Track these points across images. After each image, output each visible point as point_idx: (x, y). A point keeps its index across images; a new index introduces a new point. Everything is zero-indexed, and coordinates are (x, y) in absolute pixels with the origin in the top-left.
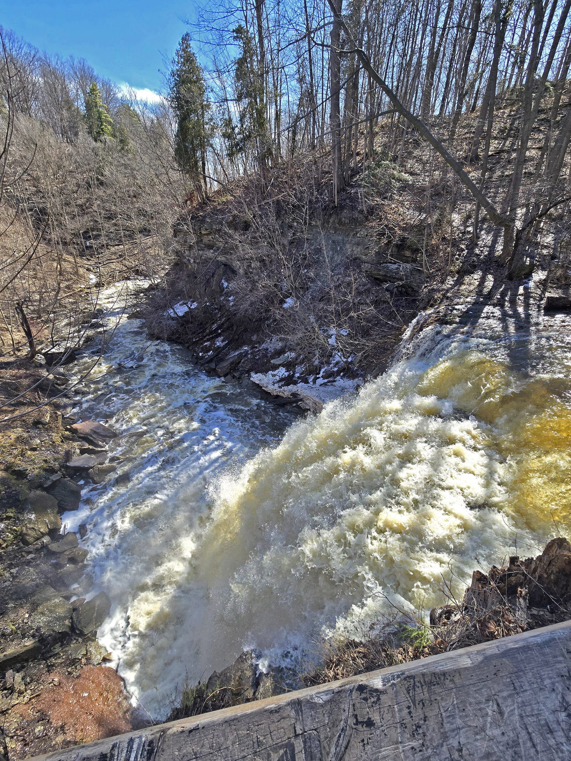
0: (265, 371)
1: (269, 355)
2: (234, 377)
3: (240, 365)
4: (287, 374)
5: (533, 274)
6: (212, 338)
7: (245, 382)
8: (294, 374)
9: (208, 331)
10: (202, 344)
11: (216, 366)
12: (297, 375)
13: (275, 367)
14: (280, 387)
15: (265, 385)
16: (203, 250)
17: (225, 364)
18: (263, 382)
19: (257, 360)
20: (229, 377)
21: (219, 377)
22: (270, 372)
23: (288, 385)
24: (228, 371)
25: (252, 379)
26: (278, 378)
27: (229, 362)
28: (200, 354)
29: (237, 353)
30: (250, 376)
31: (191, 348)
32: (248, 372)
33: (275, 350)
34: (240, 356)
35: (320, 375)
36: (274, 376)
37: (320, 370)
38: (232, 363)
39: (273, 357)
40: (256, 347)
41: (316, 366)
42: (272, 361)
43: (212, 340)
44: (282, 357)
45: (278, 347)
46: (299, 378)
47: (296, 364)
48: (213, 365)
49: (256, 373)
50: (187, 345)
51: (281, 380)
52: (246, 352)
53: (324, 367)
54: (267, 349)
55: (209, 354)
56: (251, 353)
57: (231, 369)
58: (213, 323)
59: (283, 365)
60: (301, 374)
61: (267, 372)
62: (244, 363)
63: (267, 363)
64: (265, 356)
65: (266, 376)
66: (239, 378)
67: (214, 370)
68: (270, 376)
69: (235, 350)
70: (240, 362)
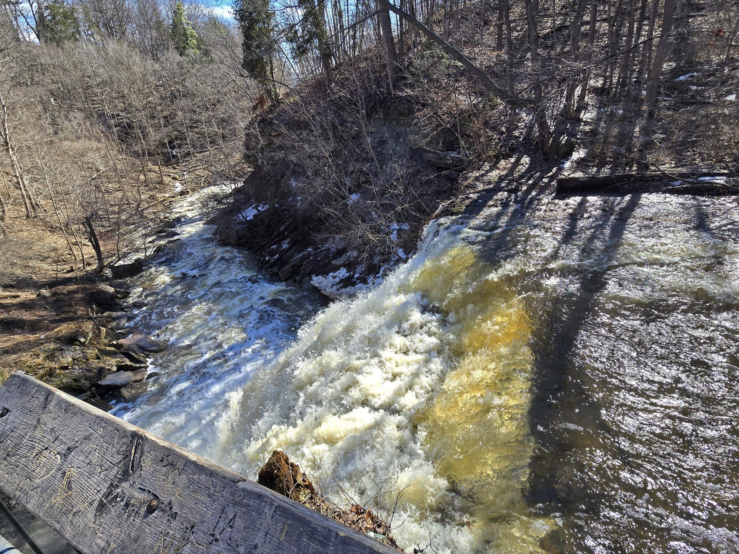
0: (325, 273)
1: (330, 256)
2: (295, 281)
3: (303, 267)
4: (347, 275)
5: (574, 153)
6: (279, 240)
7: (305, 287)
8: (354, 275)
9: (275, 234)
10: (269, 248)
11: (279, 270)
12: (357, 275)
13: (336, 268)
14: (338, 290)
15: (323, 288)
16: (275, 152)
17: (287, 267)
18: (322, 285)
19: (319, 261)
20: (290, 281)
21: (280, 281)
22: (331, 274)
23: (346, 286)
24: (290, 274)
25: (312, 282)
26: (338, 280)
27: (291, 265)
28: (267, 259)
29: (300, 255)
30: (310, 279)
31: (258, 253)
32: (309, 275)
33: (337, 250)
34: (303, 258)
35: (380, 275)
36: (334, 277)
37: (379, 270)
38: (294, 266)
39: (335, 257)
40: (319, 248)
41: (376, 264)
42: (333, 262)
43: (279, 243)
44: (343, 257)
45: (341, 247)
46: (358, 278)
47: (357, 264)
48: (276, 269)
49: (317, 276)
50: (255, 249)
51: (341, 281)
52: (310, 253)
53: (384, 266)
54: (329, 249)
55: (275, 257)
56: (314, 254)
57: (292, 273)
58: (281, 226)
59: (344, 265)
60: (361, 274)
61: (327, 274)
62: (305, 265)
63: (327, 264)
64: (326, 256)
65: (326, 278)
66: (300, 282)
67: (277, 275)
68: (331, 278)
69: (299, 252)
70: (302, 265)
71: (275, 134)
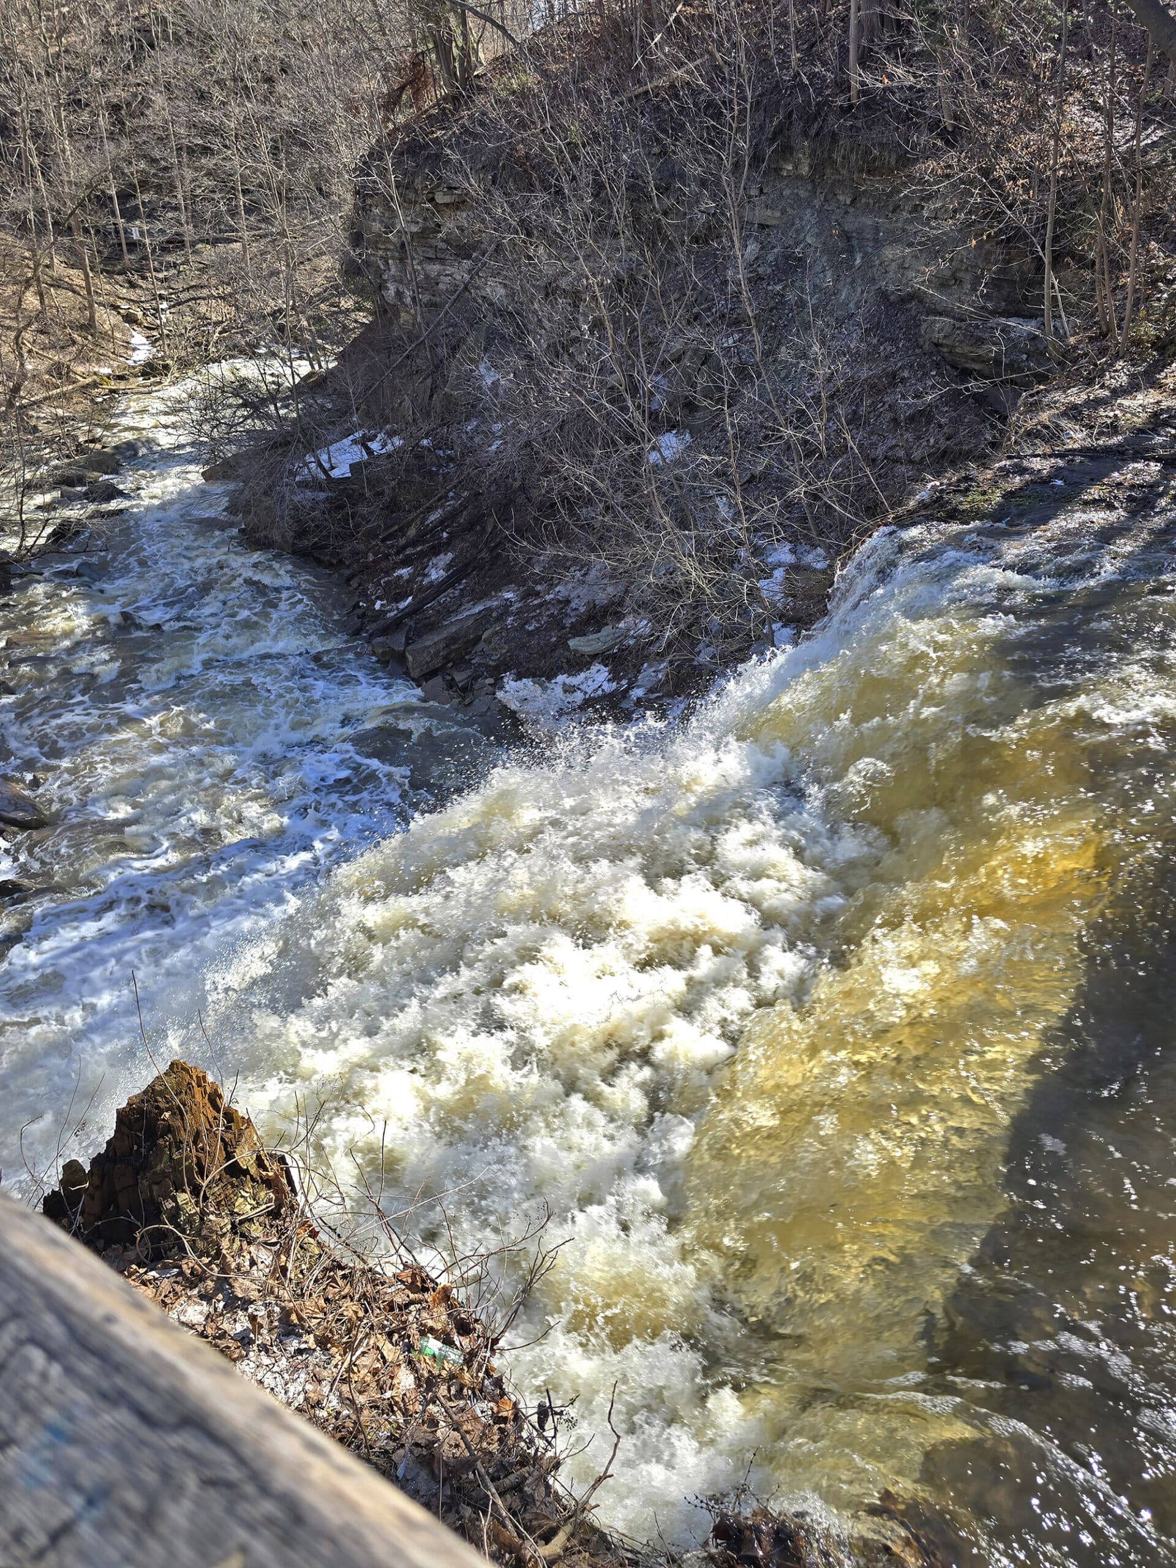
0: (544, 673)
1: (568, 622)
2: (451, 684)
3: (480, 646)
4: (609, 687)
6: (422, 555)
7: (481, 704)
8: (629, 689)
9: (412, 532)
10: (388, 573)
11: (407, 644)
12: (638, 693)
13: (579, 663)
15: (531, 717)
16: (442, 261)
17: (432, 640)
18: (528, 708)
19: (530, 634)
20: (438, 680)
21: (409, 678)
22: (561, 678)
24: (438, 663)
25: (500, 694)
26: (579, 697)
27: (445, 634)
28: (378, 606)
29: (479, 608)
30: (498, 684)
31: (354, 583)
32: (497, 671)
33: (592, 606)
34: (484, 619)
36: (569, 689)
38: (453, 639)
39: (579, 630)
40: (537, 594)
41: (700, 668)
42: (572, 643)
43: (419, 562)
44: (607, 630)
45: (602, 598)
46: (640, 702)
47: (646, 658)
48: (397, 641)
49: (519, 677)
50: (347, 572)
51: (588, 703)
52: (508, 603)
54: (567, 602)
55: (402, 605)
56: (519, 612)
57: (447, 659)
58: (430, 509)
59: (603, 657)
60: (651, 691)
61: (551, 676)
62: (488, 641)
63: (555, 646)
64: (556, 623)
65: (545, 689)
66: (465, 690)
67: (401, 658)
68: (559, 690)
69: (477, 598)
70: (478, 639)
71: (447, 199)
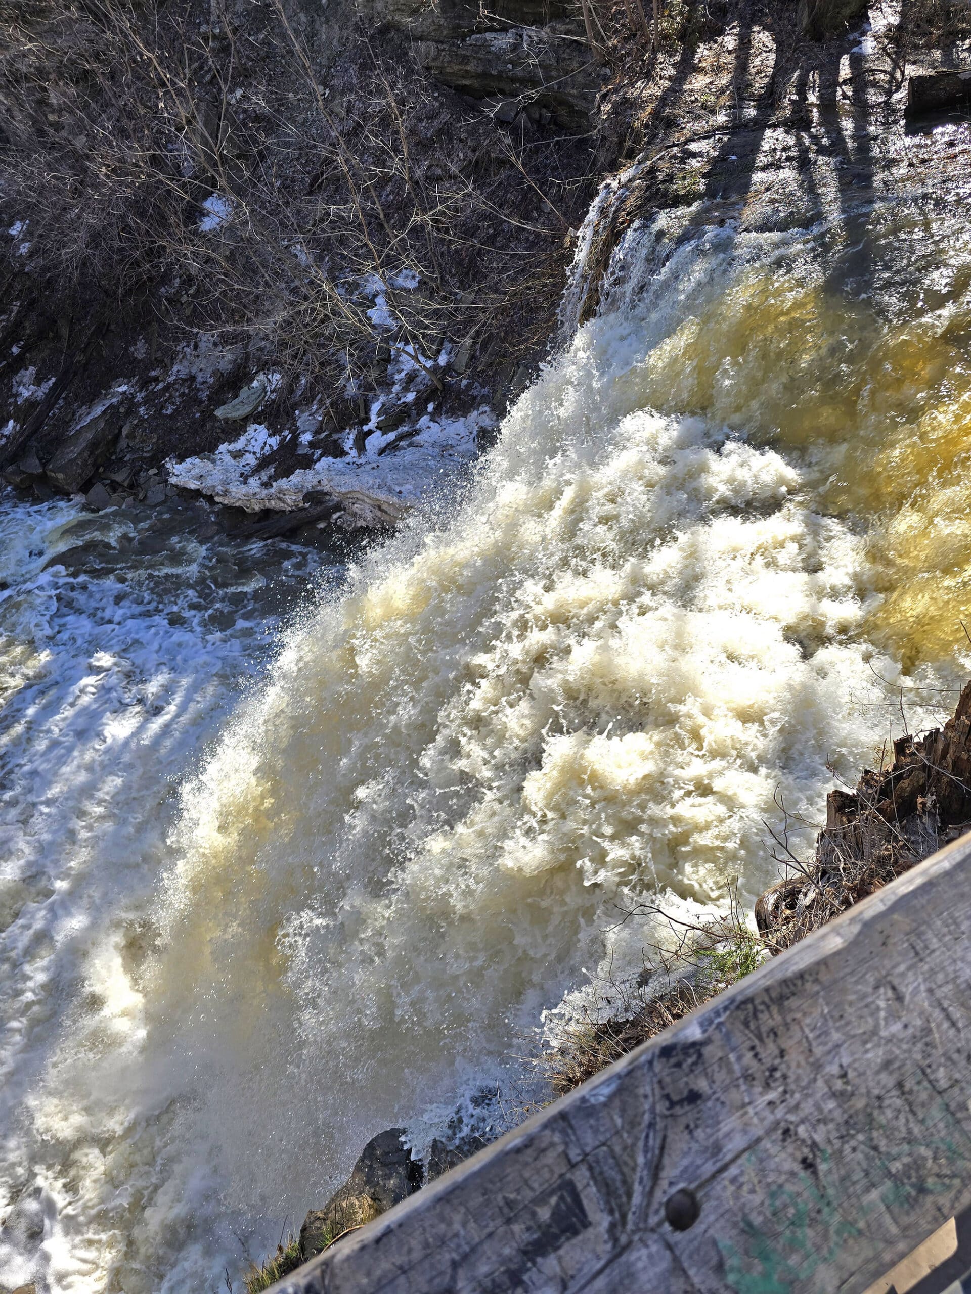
0: (206, 449)
1: (204, 395)
2: (114, 486)
3: (123, 444)
4: (274, 441)
5: (870, 13)
7: (156, 494)
8: (295, 437)
11: (44, 465)
12: (306, 438)
13: (234, 430)
14: (266, 485)
15: (219, 489)
17: (73, 452)
18: (209, 482)
19: (171, 417)
20: (98, 489)
21: (66, 495)
22: (223, 447)
23: (288, 473)
24: (90, 472)
25: (173, 480)
26: (252, 459)
27: (82, 443)
29: (98, 410)
30: (163, 473)
32: (156, 460)
33: (218, 374)
34: (112, 415)
35: (372, 425)
36: (237, 455)
37: (367, 410)
38: (93, 445)
39: (218, 399)
40: (156, 380)
41: (354, 399)
42: (219, 413)
44: (244, 392)
45: (225, 365)
46: (312, 444)
47: (295, 407)
48: (33, 465)
49: (181, 459)
51: (264, 463)
52: (127, 399)
53: (376, 398)
54: (193, 378)
55: (7, 430)
56: (146, 401)
57: (96, 466)
59: (256, 417)
60: (316, 433)
61: (213, 448)
62: (131, 436)
63: (203, 421)
64: (192, 400)
65: (213, 461)
66: (133, 486)
67: (43, 478)
68: (228, 458)
69: (91, 399)
70: (118, 436)
